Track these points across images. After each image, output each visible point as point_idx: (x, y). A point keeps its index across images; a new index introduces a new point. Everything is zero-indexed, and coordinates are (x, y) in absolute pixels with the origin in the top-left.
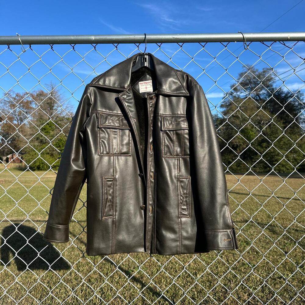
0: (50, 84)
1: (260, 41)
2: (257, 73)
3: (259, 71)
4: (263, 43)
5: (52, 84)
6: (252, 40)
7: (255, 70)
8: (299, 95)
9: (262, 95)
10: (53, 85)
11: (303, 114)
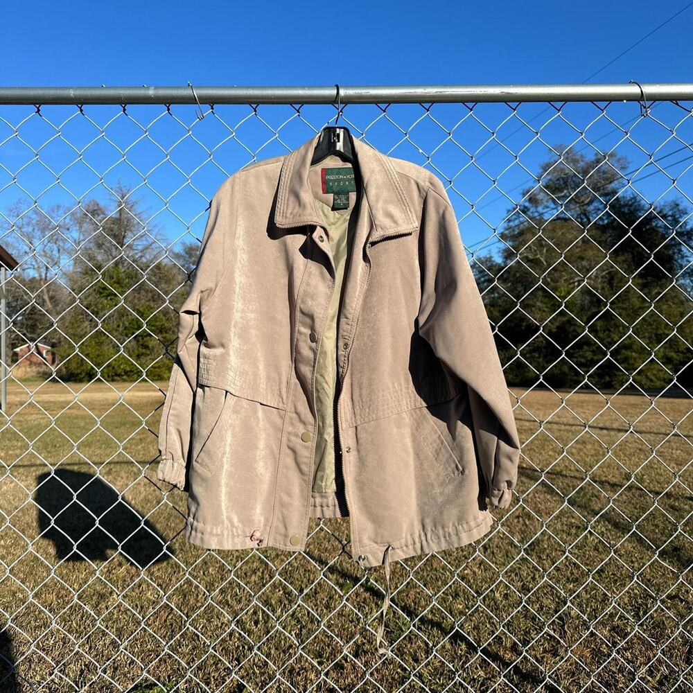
0: (118, 186)
1: (671, 100)
2: (581, 164)
3: (587, 159)
4: (677, 104)
5: (122, 186)
6: (655, 98)
7: (578, 157)
8: (678, 212)
9: (593, 212)
10: (123, 189)
11: (687, 256)
